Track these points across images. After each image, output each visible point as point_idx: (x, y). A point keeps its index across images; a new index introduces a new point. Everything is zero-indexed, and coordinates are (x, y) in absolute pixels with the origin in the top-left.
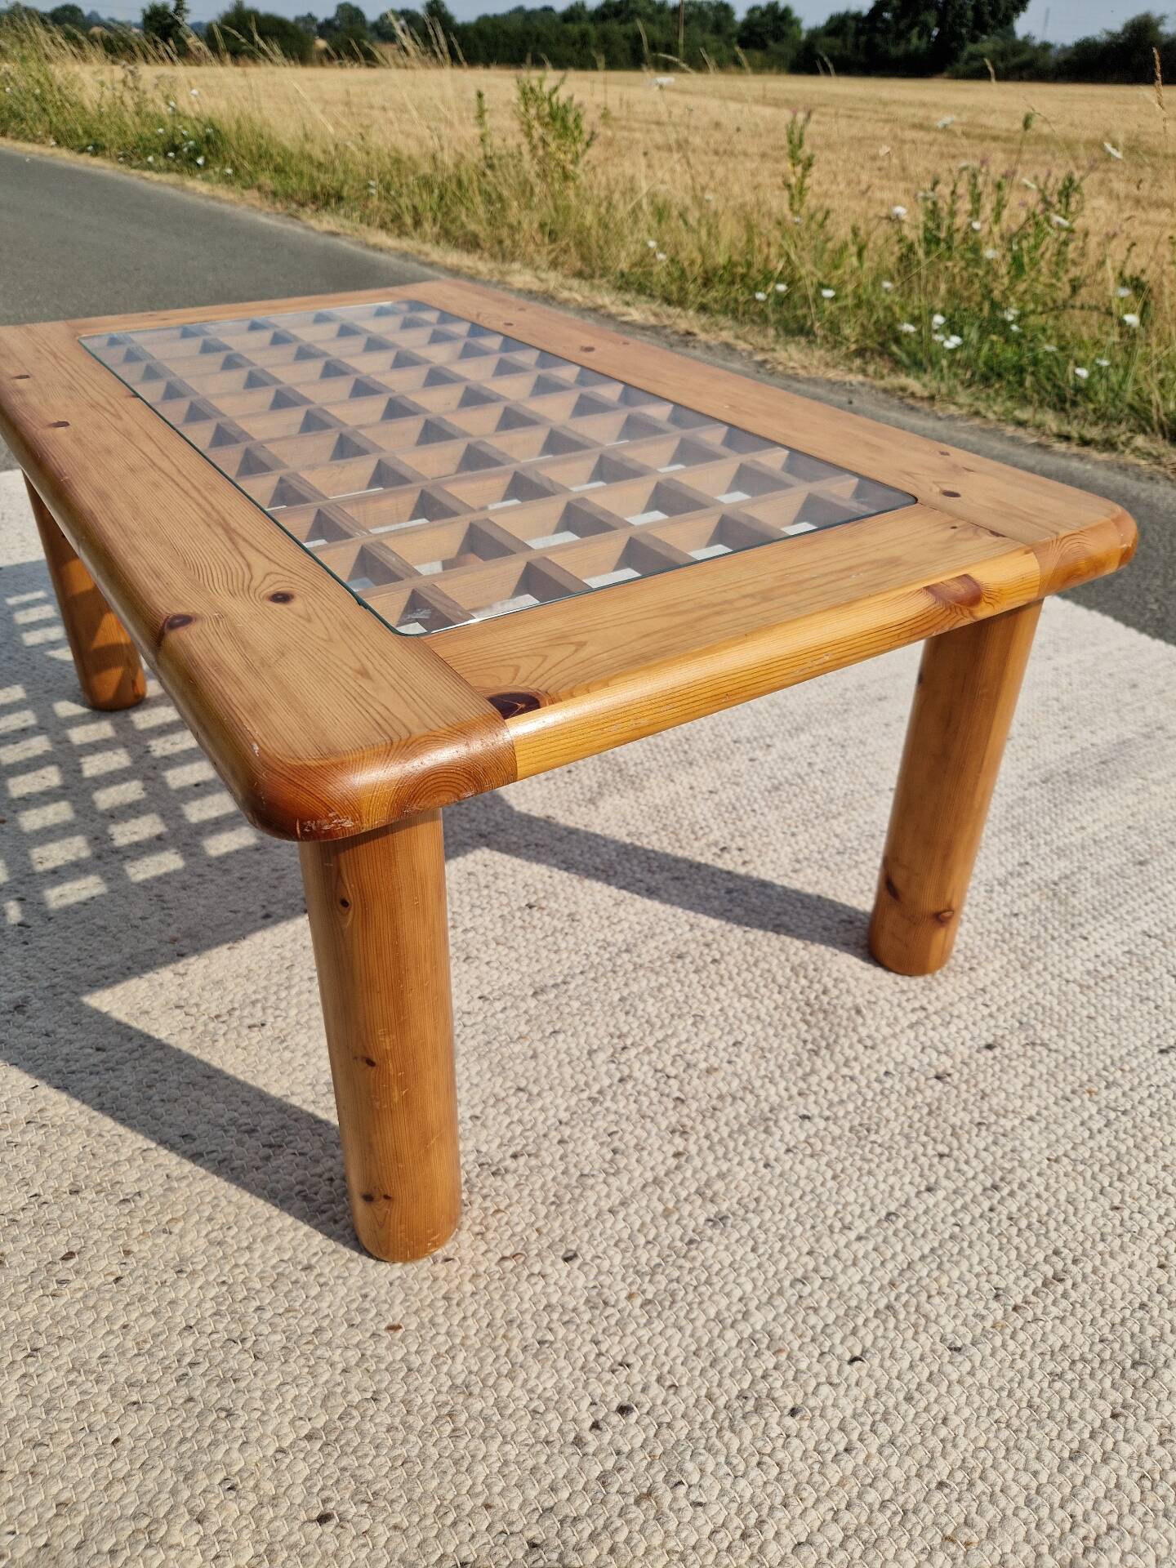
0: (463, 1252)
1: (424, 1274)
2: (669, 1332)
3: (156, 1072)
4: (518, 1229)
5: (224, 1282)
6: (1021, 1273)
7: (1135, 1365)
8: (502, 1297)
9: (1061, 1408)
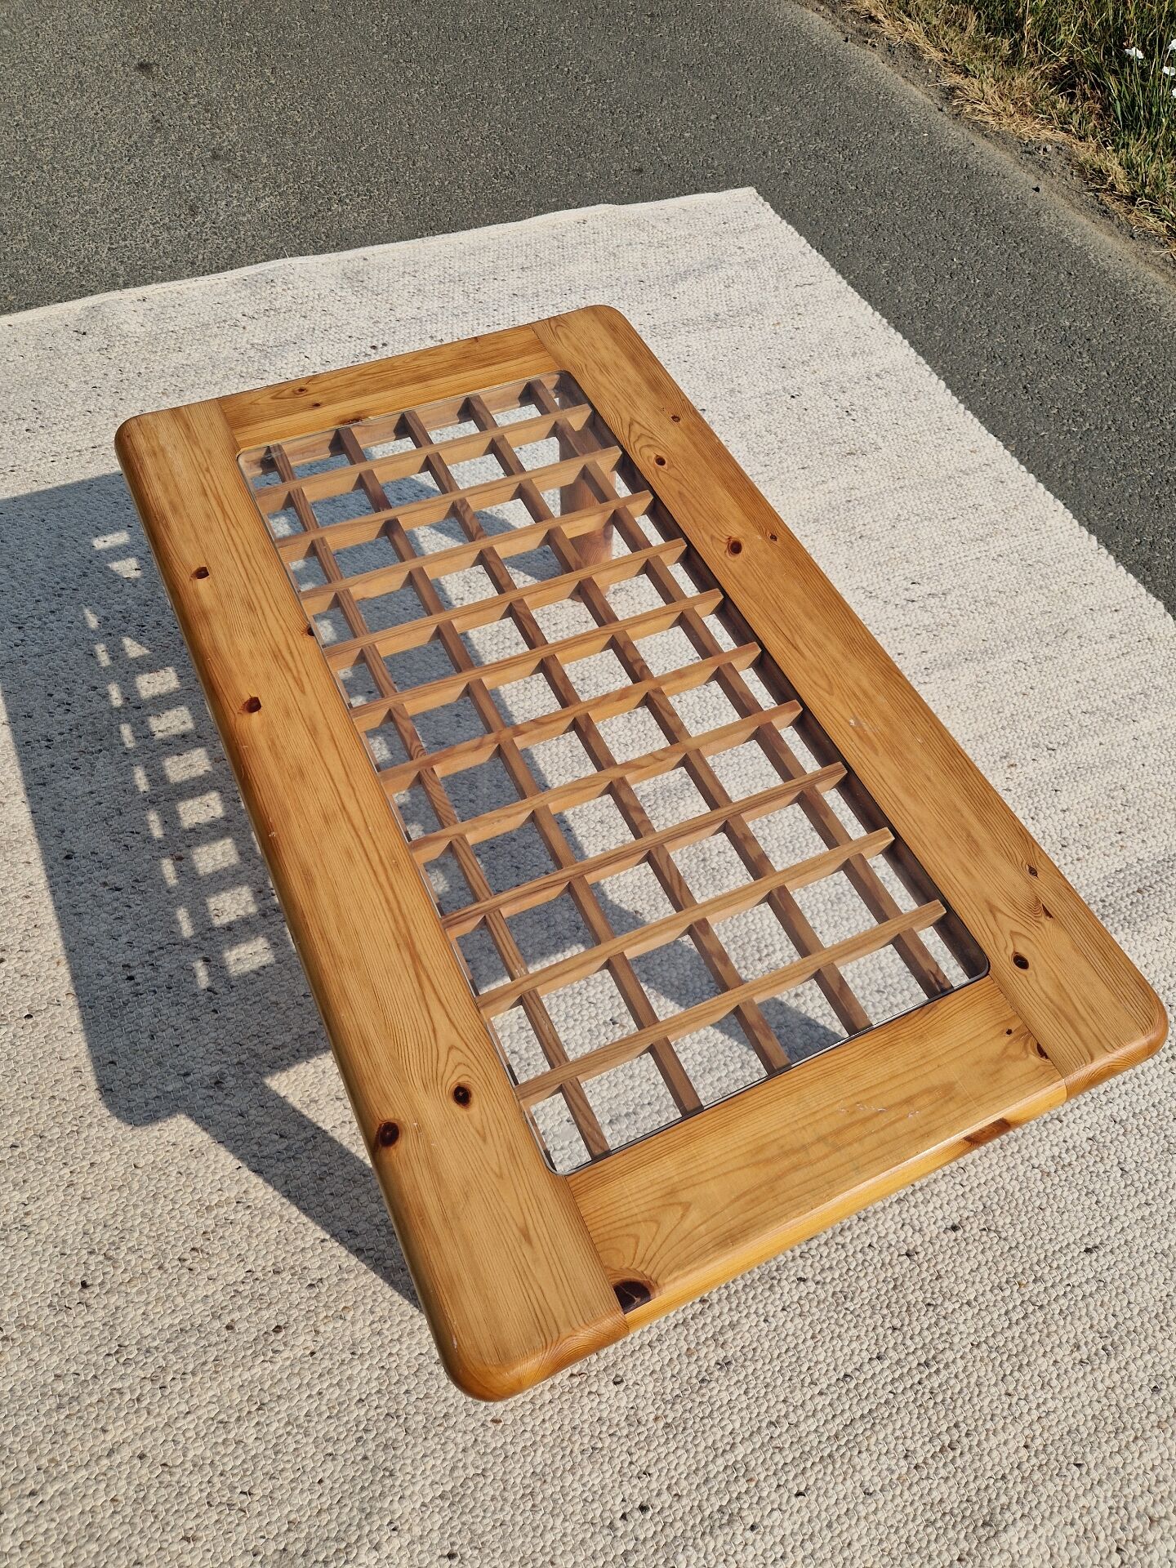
2: (679, 1452)
3: (326, 1165)
5: (383, 1367)
6: (927, 1439)
7: (985, 1524)
8: (571, 1407)
9: (927, 1546)
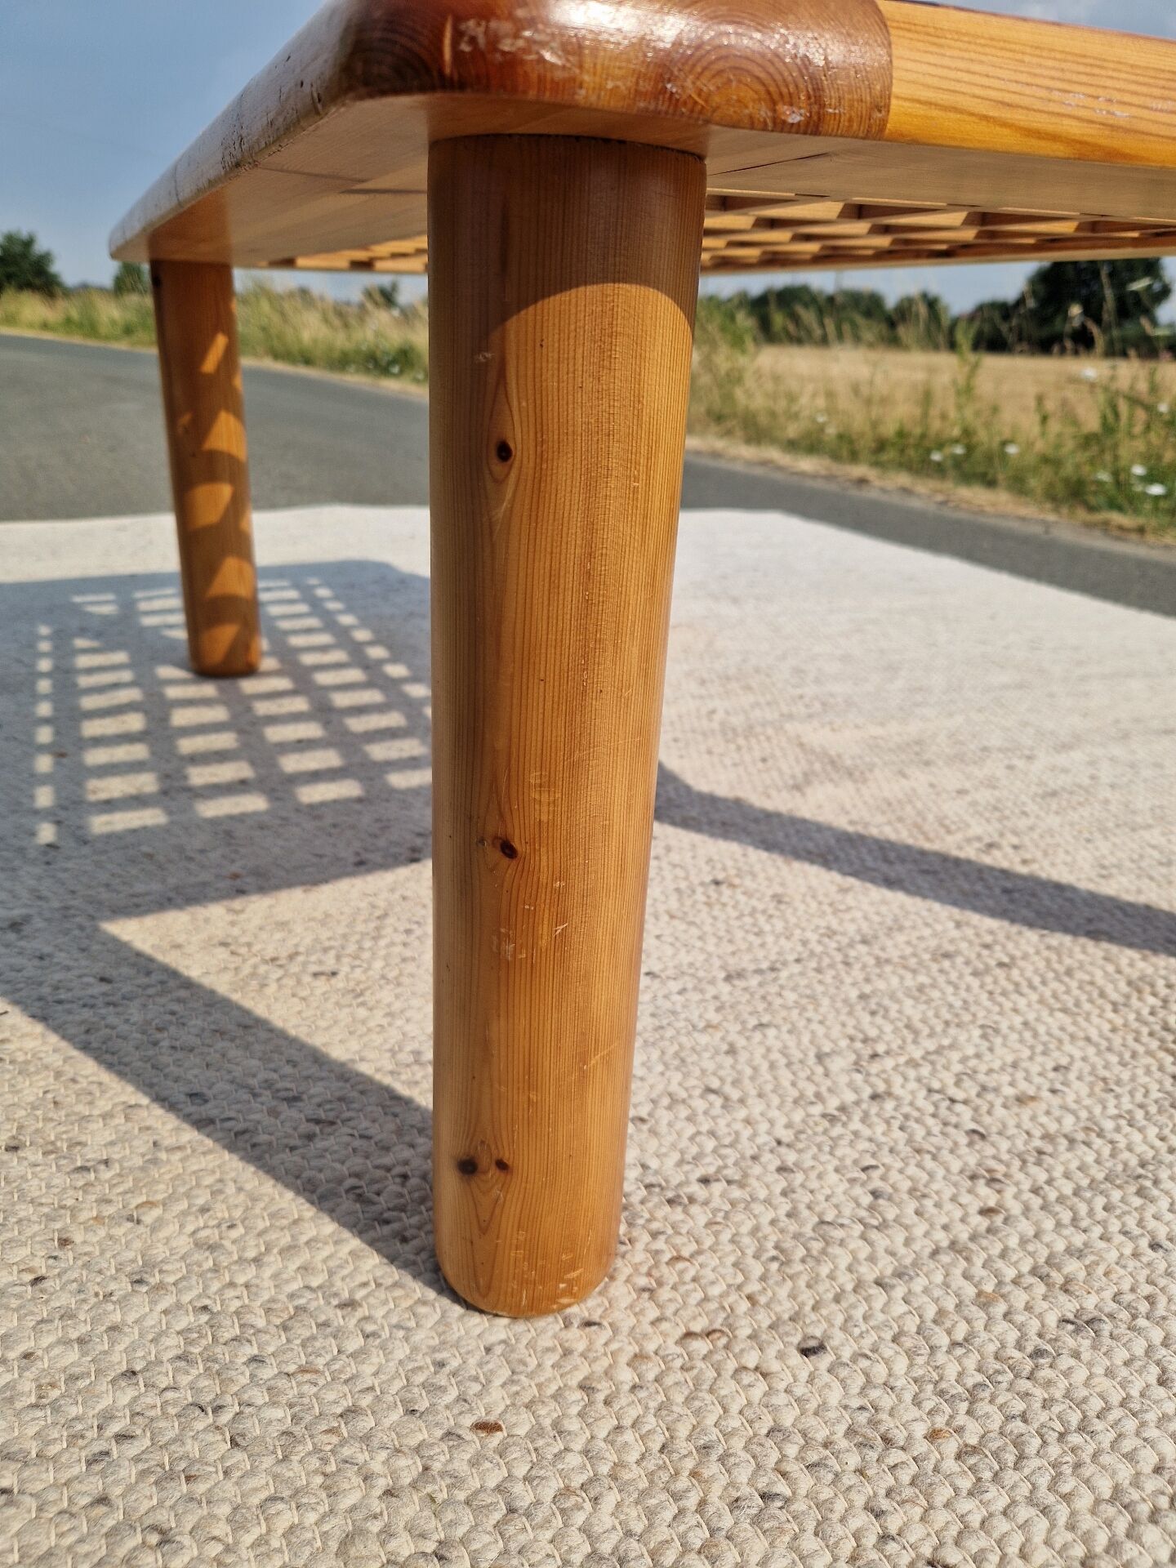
0: (617, 1315)
1: (546, 1341)
4: (715, 1291)
5: (205, 1308)
8: (688, 1400)
